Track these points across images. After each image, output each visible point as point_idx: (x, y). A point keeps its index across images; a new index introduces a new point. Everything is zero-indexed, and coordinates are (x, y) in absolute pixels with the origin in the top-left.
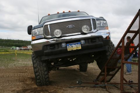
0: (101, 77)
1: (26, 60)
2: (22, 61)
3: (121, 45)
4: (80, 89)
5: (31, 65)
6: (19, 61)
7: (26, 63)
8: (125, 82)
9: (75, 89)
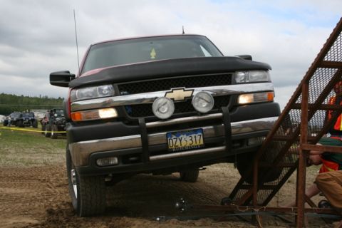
0: (242, 192)
1: (27, 150)
2: (17, 153)
3: (299, 101)
4: (185, 224)
5: (44, 163)
6: (7, 153)
7: (27, 157)
8: (310, 207)
9: (171, 224)
